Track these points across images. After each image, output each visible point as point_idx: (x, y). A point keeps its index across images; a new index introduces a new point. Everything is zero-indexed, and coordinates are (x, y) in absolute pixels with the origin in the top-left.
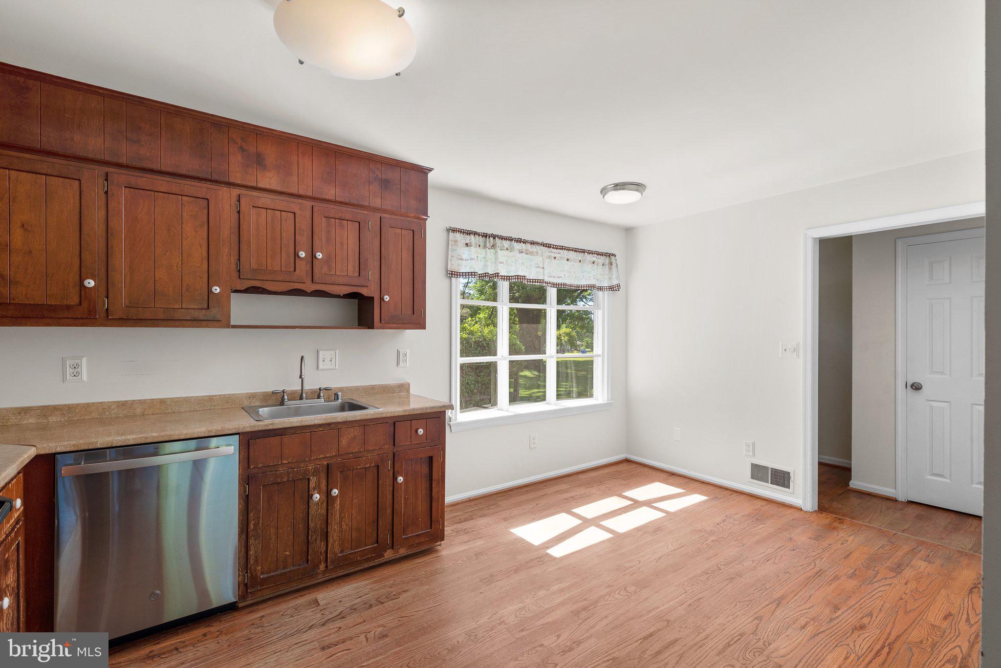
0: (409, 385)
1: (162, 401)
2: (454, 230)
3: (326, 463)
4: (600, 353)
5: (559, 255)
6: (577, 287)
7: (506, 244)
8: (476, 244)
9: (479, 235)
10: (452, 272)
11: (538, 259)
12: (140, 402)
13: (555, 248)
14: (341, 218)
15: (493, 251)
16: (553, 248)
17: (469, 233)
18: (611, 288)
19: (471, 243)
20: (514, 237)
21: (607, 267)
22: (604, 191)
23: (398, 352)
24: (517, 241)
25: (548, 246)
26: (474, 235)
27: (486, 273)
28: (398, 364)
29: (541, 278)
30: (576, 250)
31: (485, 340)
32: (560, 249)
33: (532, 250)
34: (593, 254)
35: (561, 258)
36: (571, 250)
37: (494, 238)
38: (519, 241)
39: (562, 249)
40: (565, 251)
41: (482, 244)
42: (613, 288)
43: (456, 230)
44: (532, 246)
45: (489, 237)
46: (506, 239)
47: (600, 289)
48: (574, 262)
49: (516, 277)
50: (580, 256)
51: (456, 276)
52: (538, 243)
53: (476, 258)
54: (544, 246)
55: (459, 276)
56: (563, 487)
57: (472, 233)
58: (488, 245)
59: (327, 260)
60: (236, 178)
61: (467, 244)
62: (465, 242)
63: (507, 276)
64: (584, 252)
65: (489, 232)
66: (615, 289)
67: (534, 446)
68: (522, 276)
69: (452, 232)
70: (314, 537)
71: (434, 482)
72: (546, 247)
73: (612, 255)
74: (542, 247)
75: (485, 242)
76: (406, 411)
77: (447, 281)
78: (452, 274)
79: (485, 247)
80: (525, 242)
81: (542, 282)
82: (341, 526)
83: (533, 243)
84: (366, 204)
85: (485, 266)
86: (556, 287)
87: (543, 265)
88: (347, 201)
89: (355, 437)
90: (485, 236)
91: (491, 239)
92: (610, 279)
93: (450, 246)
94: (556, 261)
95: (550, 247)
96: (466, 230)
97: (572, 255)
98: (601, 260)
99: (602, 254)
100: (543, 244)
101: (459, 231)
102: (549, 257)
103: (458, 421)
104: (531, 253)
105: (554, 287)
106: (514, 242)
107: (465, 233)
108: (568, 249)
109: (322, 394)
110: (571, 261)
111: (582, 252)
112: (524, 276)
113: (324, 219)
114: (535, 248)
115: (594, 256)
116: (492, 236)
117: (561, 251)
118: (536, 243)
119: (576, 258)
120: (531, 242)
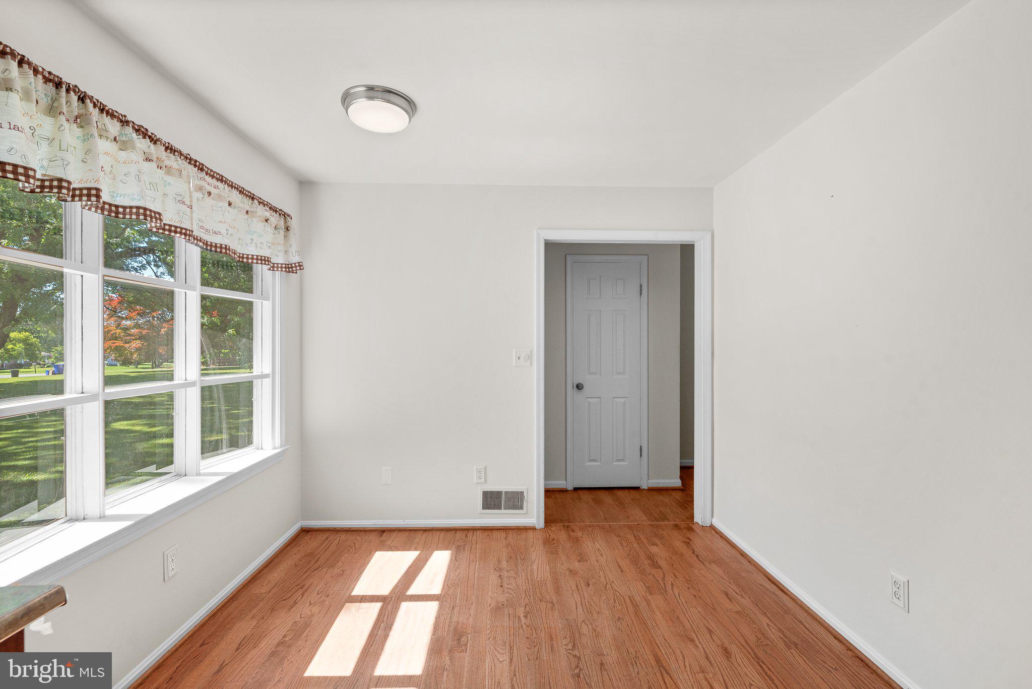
4: (267, 370)
5: (216, 191)
6: (241, 257)
7: (113, 127)
9: (35, 70)
11: (176, 186)
13: (210, 175)
16: (207, 173)
18: (288, 268)
20: (129, 117)
21: (282, 232)
24: (137, 131)
25: (201, 168)
27: (58, 181)
29: (188, 226)
30: (242, 191)
32: (218, 179)
33: (167, 163)
34: (264, 205)
35: (220, 197)
36: (234, 187)
38: (141, 131)
39: (222, 181)
40: (226, 187)
41: (44, 98)
42: (292, 267)
44: (168, 153)
46: (112, 116)
47: (272, 266)
48: (239, 211)
49: (141, 211)
50: (246, 203)
52: (180, 153)
53: (26, 130)
54: (190, 163)
58: (63, 109)
64: (253, 199)
65: (67, 77)
66: (294, 269)
72: (195, 166)
73: (289, 215)
74: (186, 165)
75: (55, 99)
79: (53, 109)
80: (154, 140)
81: (188, 236)
87: (191, 201)
90: (54, 81)
91: (74, 98)
92: (287, 252)
94: (208, 200)
95: (202, 170)
97: (235, 196)
98: (274, 219)
99: (275, 210)
100: (190, 159)
102: (201, 189)
104: (168, 170)
106: (129, 128)
108: (232, 186)
110: (235, 207)
111: (250, 197)
112: (156, 213)
114: (174, 161)
115: (267, 211)
116: (74, 91)
117: (219, 184)
118: (177, 151)
119: (241, 205)
120: (167, 145)
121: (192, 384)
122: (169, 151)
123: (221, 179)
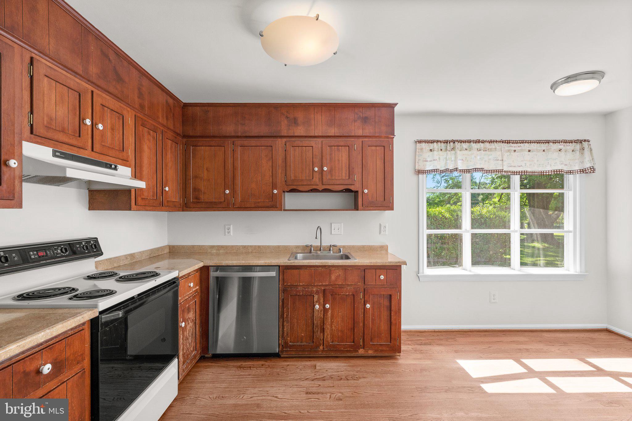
0: (387, 246)
1: (259, 247)
2: (420, 142)
3: (323, 288)
5: (519, 148)
6: (541, 173)
7: (465, 145)
8: (438, 149)
9: (441, 142)
10: (419, 170)
11: (498, 154)
12: (251, 246)
13: (515, 143)
14: (338, 145)
15: (453, 152)
16: (513, 143)
17: (432, 142)
18: (583, 171)
19: (433, 149)
20: (472, 139)
21: (578, 152)
22: (554, 86)
23: (380, 225)
24: (475, 142)
25: (508, 142)
26: (437, 142)
27: (446, 169)
28: (380, 233)
29: (500, 168)
30: (539, 142)
31: (482, 217)
32: (521, 143)
33: (490, 147)
34: (559, 143)
35: (522, 150)
36: (533, 142)
37: (454, 143)
38: (478, 141)
39: (523, 143)
40: (526, 144)
41: (443, 148)
42: (585, 171)
43: (422, 142)
45: (450, 143)
46: (465, 142)
47: (570, 173)
48: (537, 152)
49: (474, 170)
50: (544, 146)
51: (422, 173)
52: (497, 141)
53: (438, 159)
54: (503, 143)
55: (424, 173)
56: (521, 339)
57: (435, 142)
58: (449, 148)
59: (331, 171)
60: (284, 133)
61: (431, 150)
62: (429, 149)
63: (467, 170)
64: (549, 143)
65: (450, 139)
66: (587, 171)
67: (493, 301)
68: (480, 169)
69: (419, 143)
70: (317, 329)
71: (392, 312)
72: (505, 143)
73: (585, 141)
74: (501, 144)
75: (446, 147)
76: (371, 263)
77: (415, 177)
78: (419, 172)
79: (446, 150)
80: (483, 142)
81: (501, 172)
82: (331, 327)
83: (491, 142)
84: (353, 134)
85: (446, 163)
86: (519, 174)
87: (502, 158)
88: (341, 135)
89: (339, 275)
90: (446, 142)
91: (452, 143)
92: (582, 162)
93: (417, 153)
94: (516, 153)
95: (510, 143)
96: (430, 140)
97: (533, 146)
98: (570, 147)
99: (571, 142)
100: (502, 141)
101: (424, 142)
102: (509, 151)
103: (425, 274)
104: (490, 150)
105: (517, 175)
106: (472, 143)
107: (430, 142)
108: (530, 142)
109: (331, 249)
110: (533, 151)
111: (546, 142)
112: (482, 168)
113: (328, 148)
114: (493, 146)
115: (561, 145)
116: (452, 142)
117: (522, 145)
118: (495, 141)
119: (540, 148)
120: (489, 141)
121: (516, 231)
122: (491, 143)
123: (522, 142)
